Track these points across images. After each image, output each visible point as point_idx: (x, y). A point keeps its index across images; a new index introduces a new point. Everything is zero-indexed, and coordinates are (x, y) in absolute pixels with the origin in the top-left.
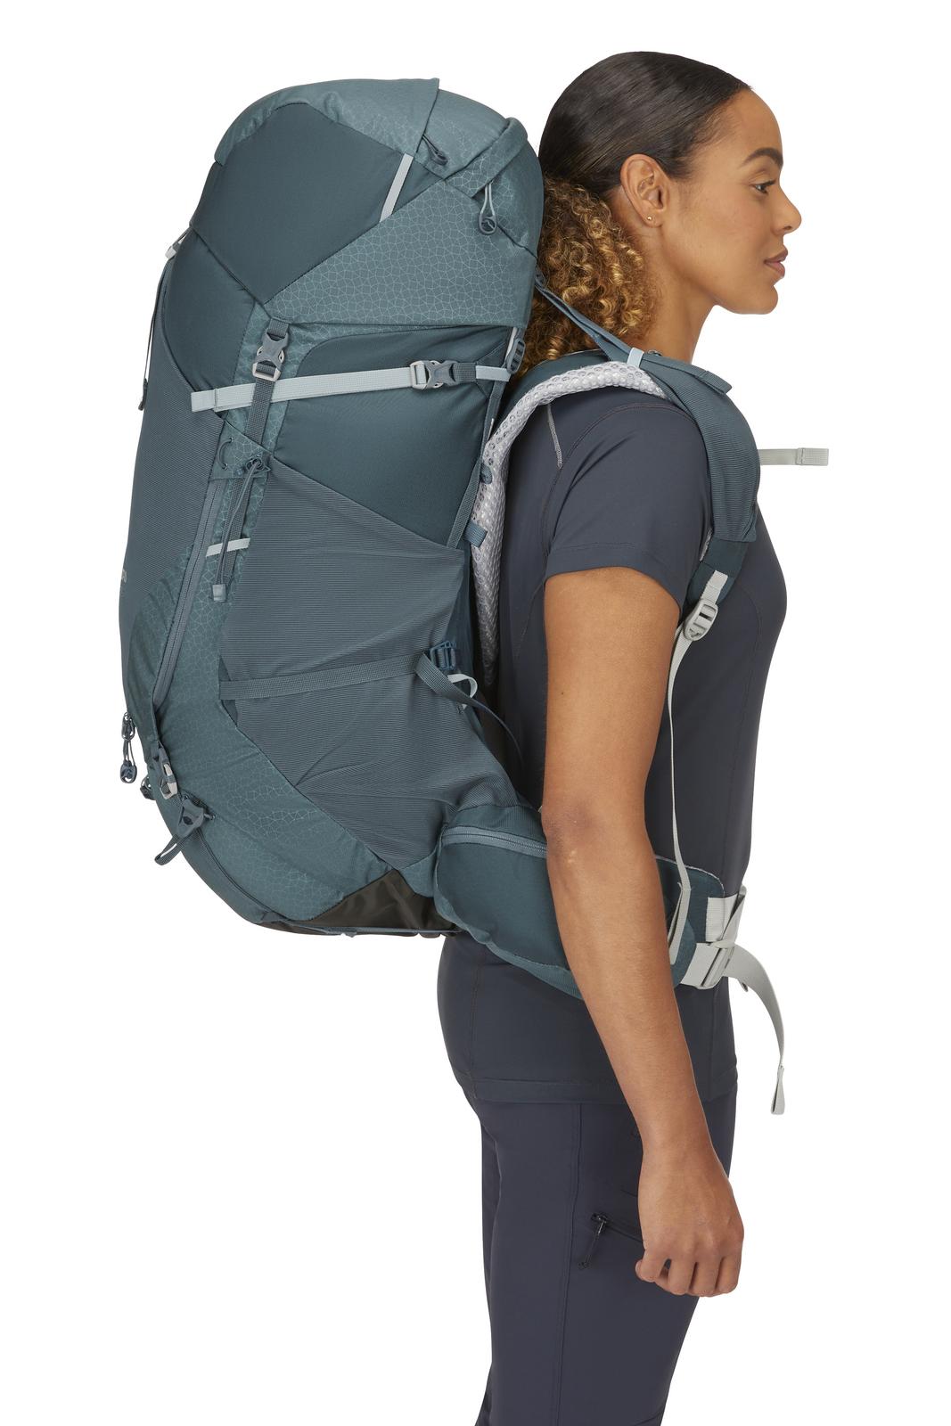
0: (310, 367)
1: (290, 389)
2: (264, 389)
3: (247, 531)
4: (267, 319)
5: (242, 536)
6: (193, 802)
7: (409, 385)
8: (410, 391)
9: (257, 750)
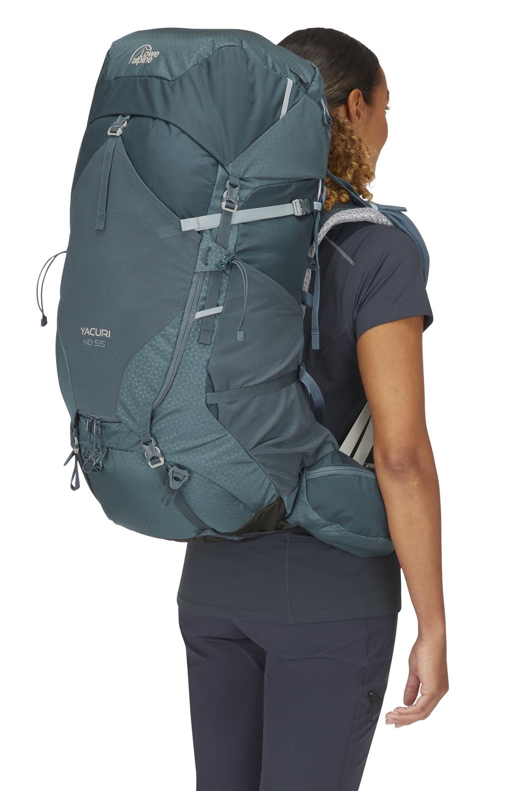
0: (248, 204)
1: (241, 216)
2: (227, 216)
3: (220, 302)
4: (227, 175)
5: (218, 306)
6: (178, 467)
7: (293, 213)
8: (294, 217)
9: (227, 432)
